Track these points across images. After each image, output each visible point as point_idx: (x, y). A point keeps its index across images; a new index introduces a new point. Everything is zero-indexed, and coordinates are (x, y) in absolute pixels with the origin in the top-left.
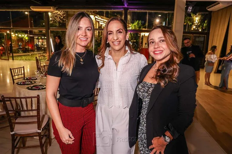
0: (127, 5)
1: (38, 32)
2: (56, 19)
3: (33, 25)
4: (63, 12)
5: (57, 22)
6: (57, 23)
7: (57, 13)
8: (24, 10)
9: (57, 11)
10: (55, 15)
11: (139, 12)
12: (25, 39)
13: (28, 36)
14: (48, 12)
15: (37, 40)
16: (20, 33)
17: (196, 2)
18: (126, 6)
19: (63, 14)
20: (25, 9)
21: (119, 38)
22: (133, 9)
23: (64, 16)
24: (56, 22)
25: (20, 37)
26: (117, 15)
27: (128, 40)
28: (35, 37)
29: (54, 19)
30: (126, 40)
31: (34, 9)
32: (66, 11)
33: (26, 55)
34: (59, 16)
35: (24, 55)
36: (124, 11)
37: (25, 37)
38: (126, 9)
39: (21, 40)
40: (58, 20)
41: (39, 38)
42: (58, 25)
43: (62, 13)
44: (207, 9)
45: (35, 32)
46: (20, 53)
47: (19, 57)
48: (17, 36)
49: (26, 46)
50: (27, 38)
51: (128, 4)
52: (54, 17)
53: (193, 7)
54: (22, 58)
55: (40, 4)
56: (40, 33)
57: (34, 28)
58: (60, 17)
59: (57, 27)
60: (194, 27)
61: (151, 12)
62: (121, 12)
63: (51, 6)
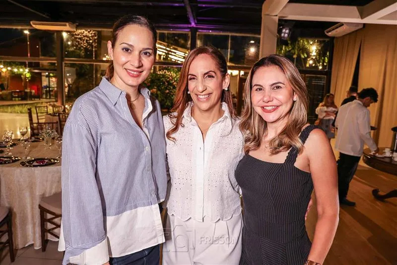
0: (195, 24)
1: (49, 64)
2: (81, 43)
3: (40, 53)
4: (93, 32)
5: (82, 48)
6: (81, 50)
7: (82, 34)
8: (19, 28)
9: (84, 30)
10: (79, 36)
11: (216, 36)
12: (26, 77)
13: (30, 72)
14: (62, 31)
15: (47, 78)
16: (15, 67)
17: (294, 23)
18: (193, 24)
19: (93, 35)
20: (21, 25)
21: (208, 89)
22: (205, 31)
23: (95, 39)
24: (80, 48)
25: (16, 73)
26: (179, 40)
27: (226, 89)
28: (43, 74)
29: (77, 44)
30: (224, 90)
31: (37, 26)
32: (98, 31)
33: (22, 104)
34: (86, 38)
35: (19, 105)
36: (190, 33)
37: (25, 73)
38: (194, 31)
39: (17, 77)
40: (84, 44)
41: (51, 75)
42: (83, 54)
43: (91, 34)
44: (326, 33)
45: (43, 65)
46: (15, 100)
47: (9, 107)
48: (10, 71)
49: (26, 88)
50: (28, 75)
51: (197, 21)
52: (77, 40)
53: (290, 30)
54: (15, 108)
55: (48, 17)
56: (52, 67)
57: (43, 57)
58: (87, 40)
59: (82, 57)
60: (311, 62)
61: (236, 36)
62: (186, 34)
63: (67, 22)
